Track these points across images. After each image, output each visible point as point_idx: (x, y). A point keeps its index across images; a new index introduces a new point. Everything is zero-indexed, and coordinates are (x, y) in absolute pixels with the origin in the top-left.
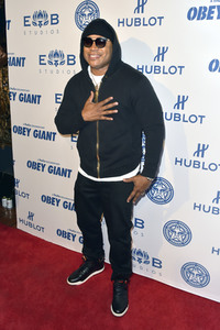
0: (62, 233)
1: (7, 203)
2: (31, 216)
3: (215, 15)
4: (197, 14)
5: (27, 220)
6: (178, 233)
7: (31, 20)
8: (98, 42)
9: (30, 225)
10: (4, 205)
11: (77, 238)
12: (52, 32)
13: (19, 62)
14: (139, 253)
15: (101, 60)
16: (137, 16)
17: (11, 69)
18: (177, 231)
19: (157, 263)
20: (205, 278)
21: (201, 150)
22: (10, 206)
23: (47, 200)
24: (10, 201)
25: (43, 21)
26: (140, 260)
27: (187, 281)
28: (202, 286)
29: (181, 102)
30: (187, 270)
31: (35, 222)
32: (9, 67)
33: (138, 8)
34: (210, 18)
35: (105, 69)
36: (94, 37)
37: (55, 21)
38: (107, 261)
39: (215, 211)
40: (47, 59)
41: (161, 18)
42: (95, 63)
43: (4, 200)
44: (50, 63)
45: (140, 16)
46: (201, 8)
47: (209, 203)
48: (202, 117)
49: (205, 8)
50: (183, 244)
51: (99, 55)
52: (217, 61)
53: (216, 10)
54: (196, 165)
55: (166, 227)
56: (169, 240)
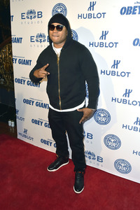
0: (43, 141)
1: (11, 123)
2: (26, 131)
3: (137, 11)
4: (126, 11)
5: (23, 133)
6: (113, 142)
7: (26, 15)
9: (25, 136)
10: (10, 125)
11: (53, 144)
12: (38, 22)
13: (19, 40)
14: (89, 153)
16: (90, 12)
17: (14, 45)
18: (112, 140)
19: (100, 159)
20: (128, 168)
21: (128, 93)
22: (13, 126)
23: (35, 122)
24: (13, 123)
25: (33, 15)
26: (90, 158)
27: (118, 170)
28: (126, 173)
29: (116, 64)
30: (118, 163)
31: (28, 134)
33: (90, 8)
34: (134, 13)
36: (56, 24)
37: (40, 16)
38: (70, 158)
39: (135, 129)
41: (104, 13)
43: (10, 122)
44: (37, 41)
45: (92, 12)
46: (128, 7)
47: (132, 124)
48: (128, 73)
49: (131, 7)
50: (116, 148)
52: (138, 40)
53: (138, 9)
54: (125, 102)
55: (105, 138)
56: (107, 146)
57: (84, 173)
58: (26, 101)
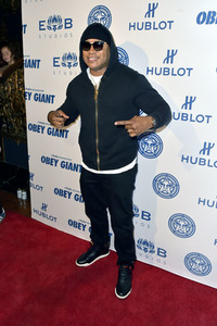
0: (73, 223)
1: (21, 194)
2: (44, 207)
5: (41, 211)
6: (182, 225)
7: (46, 24)
8: (96, 45)
9: (44, 215)
10: (19, 196)
11: (87, 228)
12: (66, 35)
13: (35, 64)
14: (145, 243)
15: (100, 62)
16: (148, 20)
17: (27, 70)
18: (182, 223)
19: (162, 253)
20: (207, 267)
21: (207, 148)
22: (24, 198)
23: (59, 192)
24: (24, 193)
25: (58, 25)
26: (145, 250)
27: (190, 270)
29: (189, 102)
30: (190, 259)
31: (48, 212)
32: (25, 69)
33: (149, 12)
35: (104, 70)
36: (92, 41)
37: (68, 25)
40: (60, 61)
41: (171, 22)
42: (94, 65)
43: (19, 192)
44: (64, 65)
45: (151, 20)
46: (210, 13)
48: (208, 117)
49: (214, 13)
50: (187, 236)
51: (98, 57)
54: (202, 162)
55: (171, 219)
56: (174, 232)
57: (133, 268)
58: (46, 160)
